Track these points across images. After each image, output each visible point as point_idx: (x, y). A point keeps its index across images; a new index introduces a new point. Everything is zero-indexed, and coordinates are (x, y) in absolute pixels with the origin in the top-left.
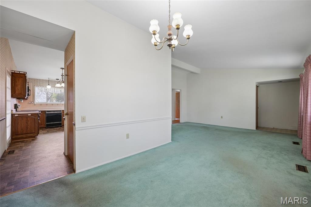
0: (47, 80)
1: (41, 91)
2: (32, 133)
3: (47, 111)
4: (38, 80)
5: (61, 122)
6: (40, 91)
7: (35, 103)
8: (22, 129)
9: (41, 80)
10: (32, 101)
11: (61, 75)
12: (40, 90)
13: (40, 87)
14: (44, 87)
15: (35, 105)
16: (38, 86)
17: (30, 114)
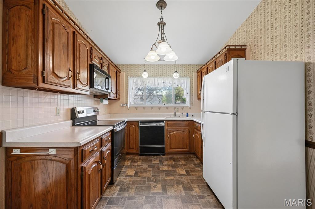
0: (143, 65)
1: (136, 85)
5: (163, 146)
7: (129, 106)
10: (125, 103)
11: (159, 24)
12: (135, 84)
13: (135, 78)
14: (140, 77)
15: (129, 109)
16: (132, 76)
17: (55, 150)
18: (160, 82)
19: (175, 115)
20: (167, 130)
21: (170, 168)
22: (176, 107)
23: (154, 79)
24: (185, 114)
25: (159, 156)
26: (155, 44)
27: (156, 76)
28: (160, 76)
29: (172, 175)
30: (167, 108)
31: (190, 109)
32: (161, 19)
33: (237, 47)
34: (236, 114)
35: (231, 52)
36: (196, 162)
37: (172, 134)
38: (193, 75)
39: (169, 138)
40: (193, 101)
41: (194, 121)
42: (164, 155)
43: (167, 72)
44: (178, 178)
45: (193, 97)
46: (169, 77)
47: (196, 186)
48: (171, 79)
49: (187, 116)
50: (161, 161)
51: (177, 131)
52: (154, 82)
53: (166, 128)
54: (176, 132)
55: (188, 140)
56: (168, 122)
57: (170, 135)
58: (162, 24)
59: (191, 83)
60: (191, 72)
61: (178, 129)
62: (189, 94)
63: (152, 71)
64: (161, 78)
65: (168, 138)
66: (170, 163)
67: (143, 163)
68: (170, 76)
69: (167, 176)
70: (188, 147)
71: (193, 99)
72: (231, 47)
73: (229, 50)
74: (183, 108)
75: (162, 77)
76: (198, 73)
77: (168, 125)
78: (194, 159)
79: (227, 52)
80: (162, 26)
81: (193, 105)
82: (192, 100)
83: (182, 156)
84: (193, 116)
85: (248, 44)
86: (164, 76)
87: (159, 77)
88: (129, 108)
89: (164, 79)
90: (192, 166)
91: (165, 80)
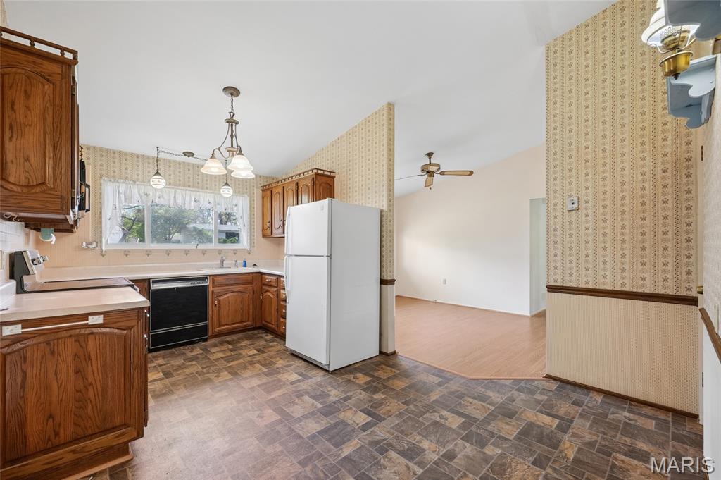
0: (148, 158)
1: (126, 199)
2: (113, 429)
3: (155, 281)
4: (114, 153)
5: (204, 323)
6: (123, 199)
7: (104, 248)
8: (51, 416)
9: (126, 154)
10: (91, 240)
11: (228, 121)
12: (122, 196)
13: (123, 183)
14: (137, 183)
15: (103, 256)
16: (114, 178)
17: (102, 316)
18: (187, 199)
19: (222, 266)
20: (213, 292)
21: (229, 354)
22: (221, 250)
23: (173, 191)
24: (241, 262)
25: (195, 345)
26: (219, 149)
27: (179, 185)
28: (189, 186)
29: (237, 359)
30: (204, 252)
31: (249, 253)
32: (232, 114)
33: (326, 173)
34: (330, 257)
35: (320, 178)
36: (267, 338)
37: (224, 299)
38: (254, 193)
39: (217, 306)
40: (254, 239)
41: (262, 274)
42: (205, 340)
43: (205, 182)
44: (249, 359)
45: (254, 232)
46: (208, 191)
47: (278, 359)
48: (212, 195)
49: (245, 266)
50: (205, 350)
51: (233, 292)
52: (175, 197)
53: (211, 289)
54: (230, 295)
55: (251, 307)
56: (215, 278)
57: (219, 301)
58: (232, 122)
59: (251, 207)
60: (252, 188)
61: (233, 290)
62: (247, 227)
63: (188, 176)
64: (189, 190)
65: (214, 307)
66: (224, 348)
67: (168, 361)
68: (211, 190)
69: (228, 362)
70: (251, 319)
71: (254, 236)
72: (319, 172)
73: (317, 174)
74: (235, 252)
75: (194, 189)
76: (263, 191)
77: (216, 284)
78: (263, 335)
79: (314, 177)
80: (232, 125)
81: (254, 247)
82: (252, 237)
83: (240, 335)
84: (255, 265)
85: (337, 172)
86: (198, 187)
87: (185, 188)
88: (105, 252)
89: (198, 193)
90: (263, 343)
91: (199, 196)
